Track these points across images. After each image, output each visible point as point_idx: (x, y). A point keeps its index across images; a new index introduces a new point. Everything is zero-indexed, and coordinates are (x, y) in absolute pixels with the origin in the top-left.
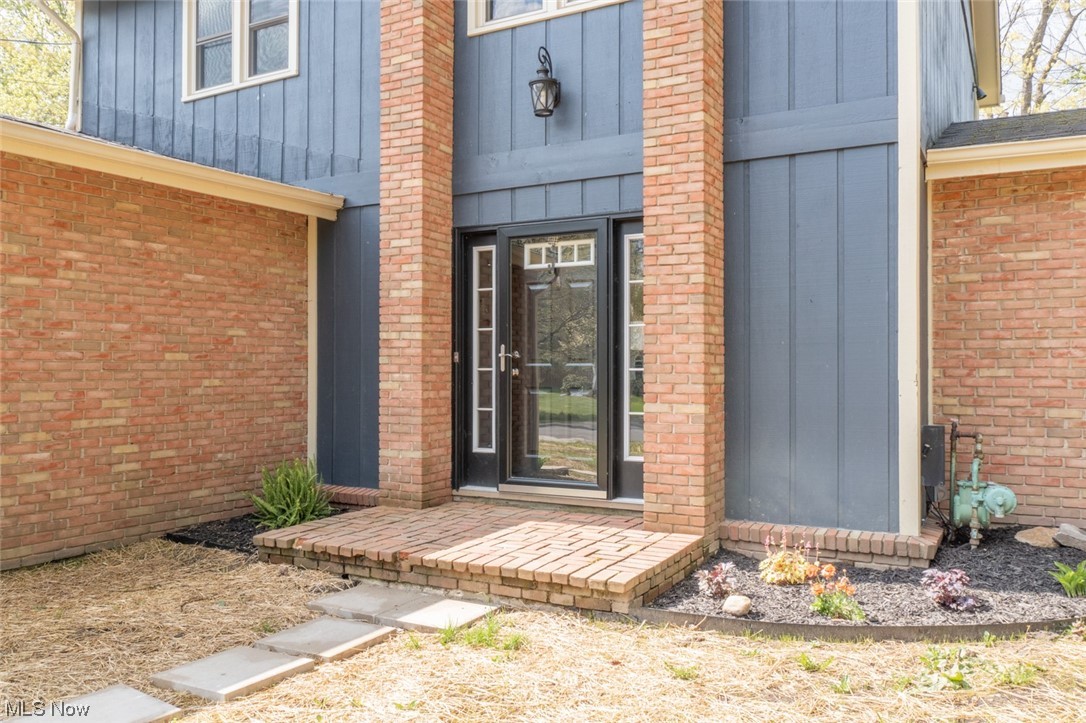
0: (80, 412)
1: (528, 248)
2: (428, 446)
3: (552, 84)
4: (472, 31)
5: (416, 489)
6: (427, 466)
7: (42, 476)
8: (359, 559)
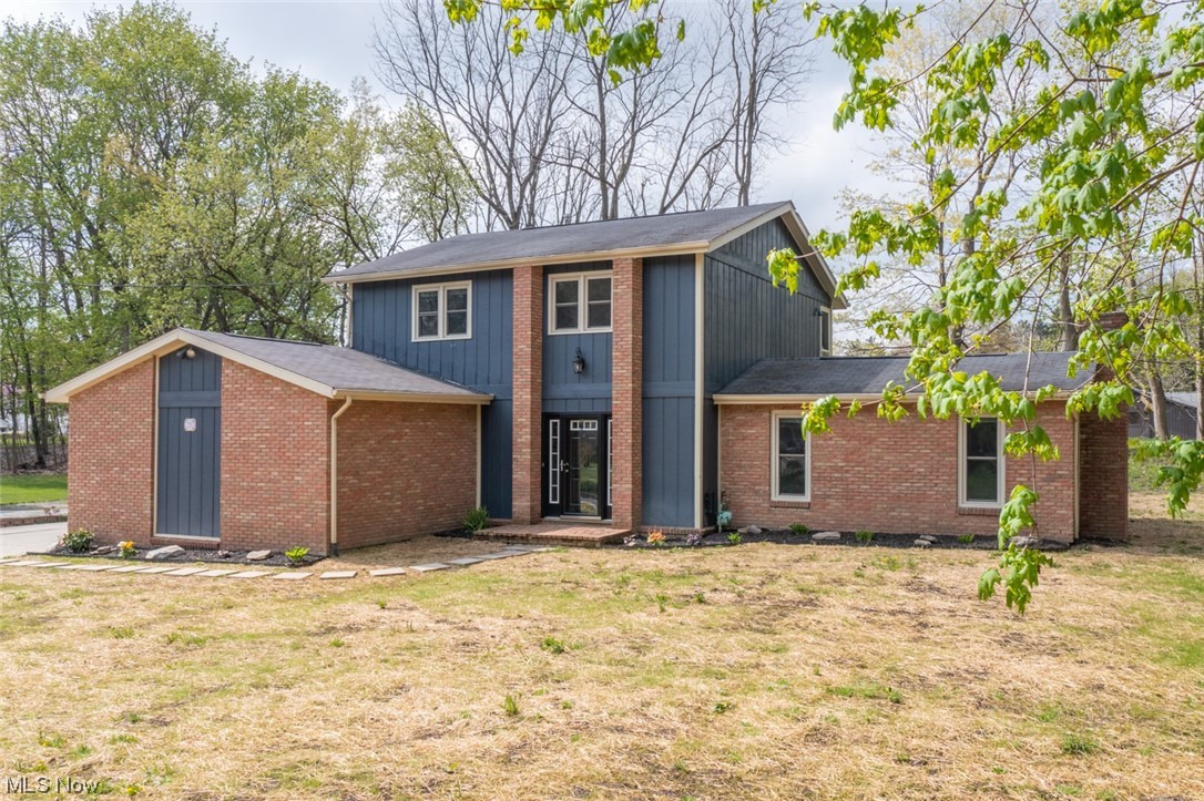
0: (409, 488)
1: (572, 422)
2: (532, 500)
3: (582, 362)
4: (549, 333)
5: (528, 517)
6: (532, 508)
7: (399, 510)
8: (514, 537)
